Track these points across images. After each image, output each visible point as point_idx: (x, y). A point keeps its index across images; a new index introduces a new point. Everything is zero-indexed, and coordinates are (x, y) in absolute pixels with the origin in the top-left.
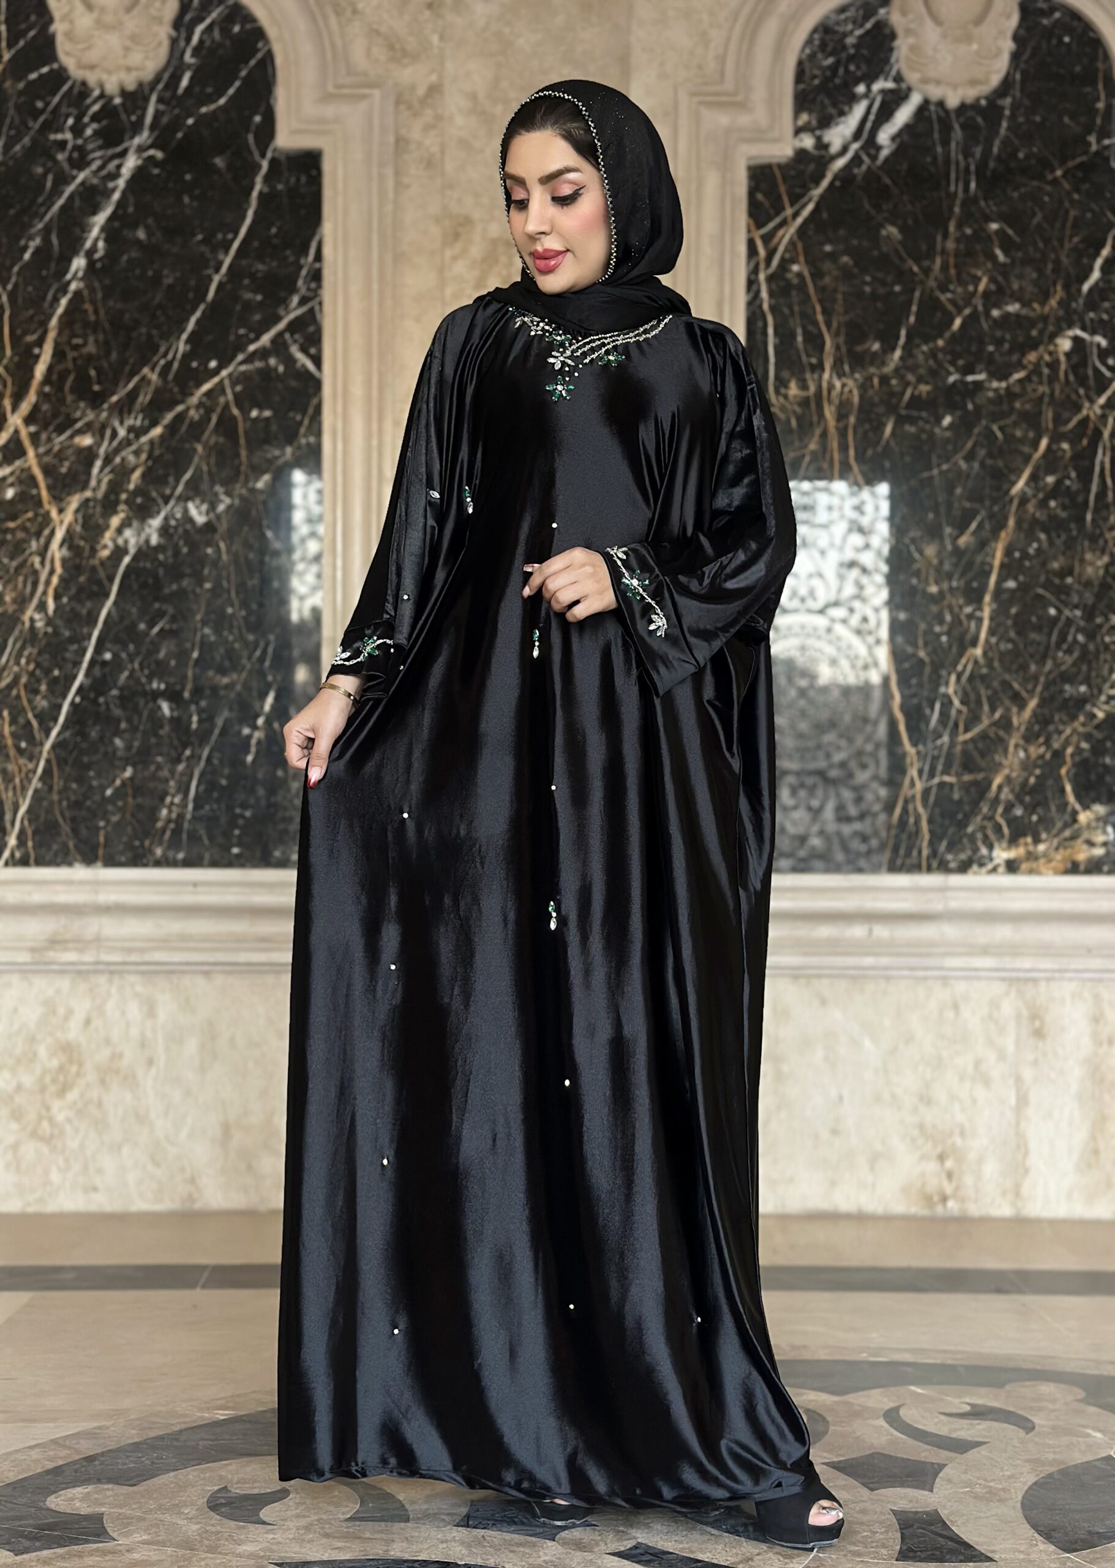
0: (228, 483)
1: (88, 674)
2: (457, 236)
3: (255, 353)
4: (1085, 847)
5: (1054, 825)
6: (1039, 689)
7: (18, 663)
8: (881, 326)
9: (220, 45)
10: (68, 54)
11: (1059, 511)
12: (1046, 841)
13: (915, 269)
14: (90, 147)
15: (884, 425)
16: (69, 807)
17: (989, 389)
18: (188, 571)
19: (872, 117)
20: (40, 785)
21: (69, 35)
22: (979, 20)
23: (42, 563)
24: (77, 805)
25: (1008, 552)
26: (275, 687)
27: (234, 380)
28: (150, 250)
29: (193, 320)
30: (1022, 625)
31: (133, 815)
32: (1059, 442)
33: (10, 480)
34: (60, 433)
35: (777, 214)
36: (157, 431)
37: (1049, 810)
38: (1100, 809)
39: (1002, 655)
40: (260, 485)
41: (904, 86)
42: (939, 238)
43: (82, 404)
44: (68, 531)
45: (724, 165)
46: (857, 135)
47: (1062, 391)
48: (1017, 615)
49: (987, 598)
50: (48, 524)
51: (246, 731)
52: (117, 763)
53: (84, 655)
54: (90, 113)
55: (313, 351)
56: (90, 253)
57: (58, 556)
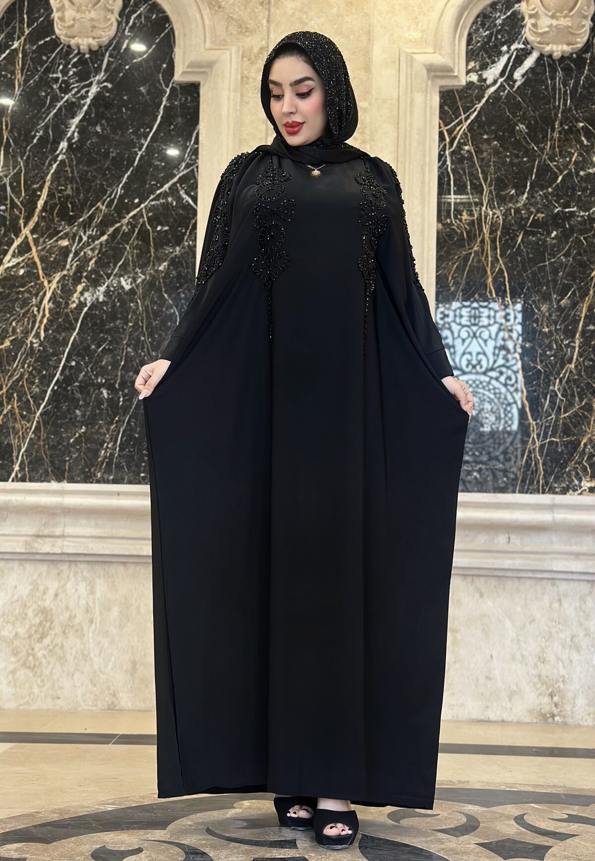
0: (143, 267)
1: (61, 374)
3: (160, 194)
7: (23, 368)
8: (516, 181)
9: (144, 26)
10: (60, 30)
13: (536, 148)
14: (71, 81)
15: (517, 236)
16: (49, 449)
17: (578, 216)
18: (119, 316)
19: (511, 64)
20: (33, 436)
21: (62, 19)
22: (572, 9)
23: (38, 311)
24: (53, 448)
25: (590, 309)
27: (148, 210)
28: (103, 138)
29: (126, 176)
31: (84, 453)
33: (21, 265)
34: (50, 240)
35: (456, 118)
36: (105, 237)
39: (586, 368)
40: (161, 268)
41: (529, 46)
42: (549, 131)
43: (63, 223)
44: (53, 293)
46: (502, 74)
49: (578, 336)
50: (42, 289)
52: (77, 424)
53: (60, 363)
54: (72, 63)
55: (192, 194)
56: (69, 140)
57: (47, 307)
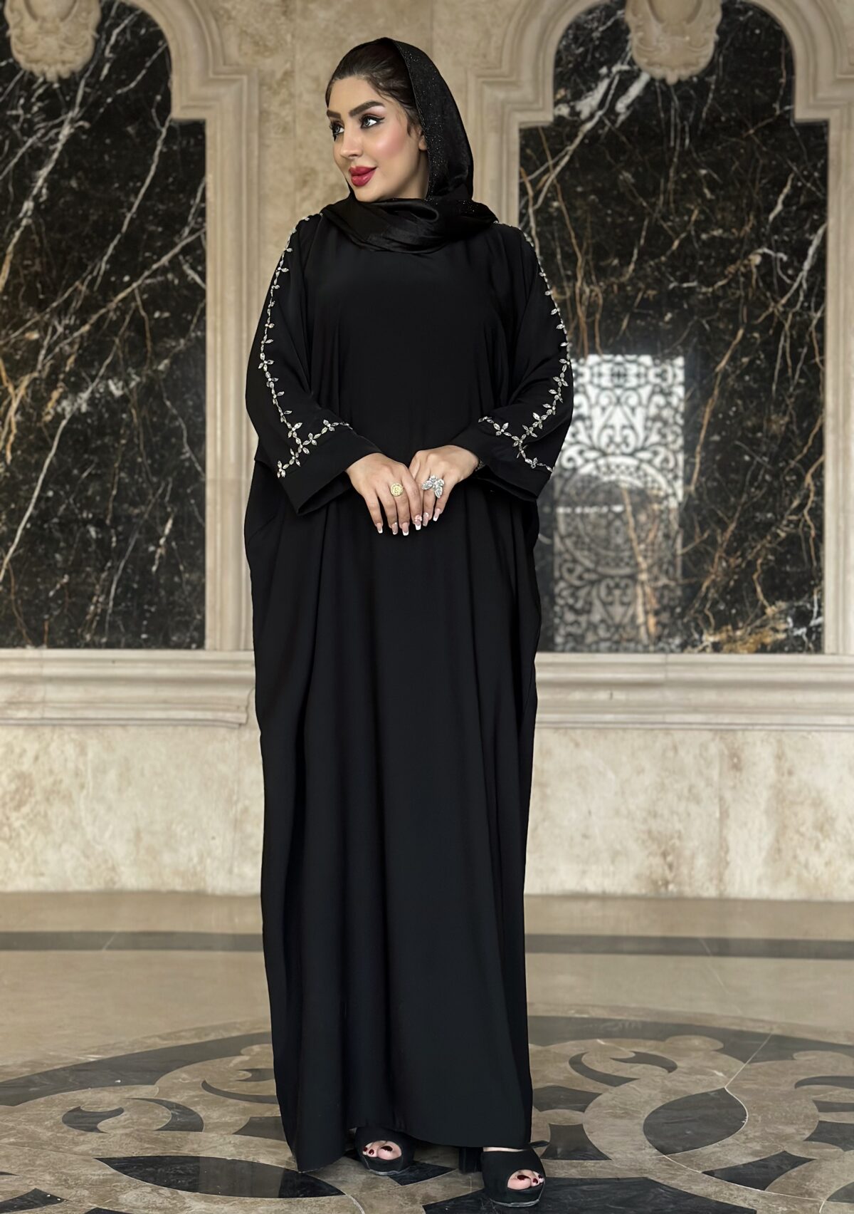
0: (138, 366)
1: (36, 507)
2: (305, 183)
3: (157, 270)
4: (771, 633)
5: (748, 616)
6: (737, 515)
8: (619, 247)
9: (131, 44)
10: (19, 52)
11: (751, 383)
12: (741, 628)
13: (645, 204)
14: (36, 120)
15: (622, 320)
16: (22, 604)
17: (700, 293)
18: (108, 431)
19: (612, 92)
21: (19, 38)
22: (690, 18)
23: (2, 426)
24: (28, 603)
25: (714, 414)
26: (172, 516)
27: (142, 292)
28: (81, 196)
29: (112, 246)
30: (724, 468)
31: (69, 610)
32: (751, 332)
34: (15, 331)
35: (542, 164)
36: (86, 328)
37: (745, 606)
38: (782, 605)
39: (709, 491)
40: (161, 367)
41: (636, 68)
42: (662, 181)
43: (31, 309)
44: (21, 402)
45: (501, 129)
46: (601, 105)
47: (753, 295)
48: (720, 460)
49: (698, 448)
50: (6, 397)
51: (152, 548)
52: (58, 572)
53: (33, 493)
54: (36, 94)
55: (200, 268)
56: (36, 198)
57: (13, 420)
